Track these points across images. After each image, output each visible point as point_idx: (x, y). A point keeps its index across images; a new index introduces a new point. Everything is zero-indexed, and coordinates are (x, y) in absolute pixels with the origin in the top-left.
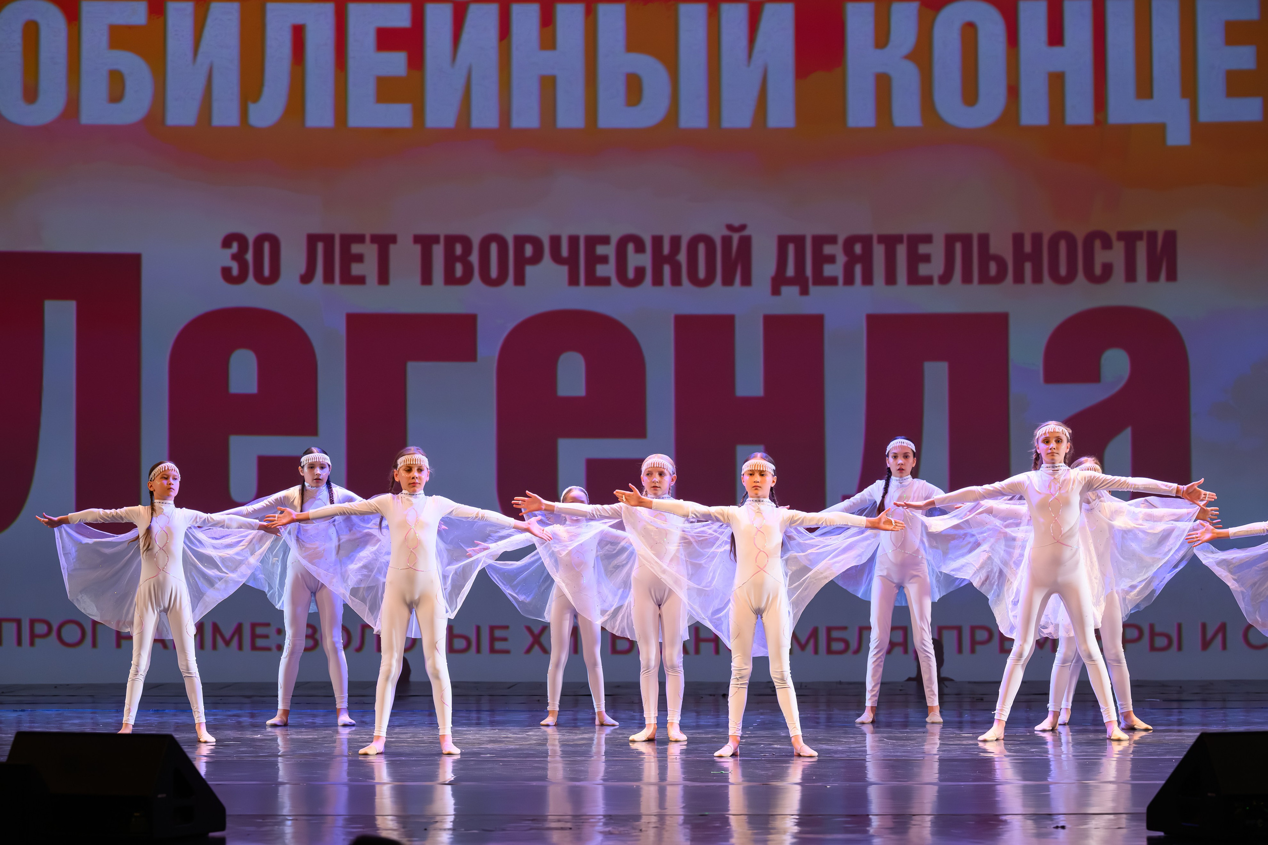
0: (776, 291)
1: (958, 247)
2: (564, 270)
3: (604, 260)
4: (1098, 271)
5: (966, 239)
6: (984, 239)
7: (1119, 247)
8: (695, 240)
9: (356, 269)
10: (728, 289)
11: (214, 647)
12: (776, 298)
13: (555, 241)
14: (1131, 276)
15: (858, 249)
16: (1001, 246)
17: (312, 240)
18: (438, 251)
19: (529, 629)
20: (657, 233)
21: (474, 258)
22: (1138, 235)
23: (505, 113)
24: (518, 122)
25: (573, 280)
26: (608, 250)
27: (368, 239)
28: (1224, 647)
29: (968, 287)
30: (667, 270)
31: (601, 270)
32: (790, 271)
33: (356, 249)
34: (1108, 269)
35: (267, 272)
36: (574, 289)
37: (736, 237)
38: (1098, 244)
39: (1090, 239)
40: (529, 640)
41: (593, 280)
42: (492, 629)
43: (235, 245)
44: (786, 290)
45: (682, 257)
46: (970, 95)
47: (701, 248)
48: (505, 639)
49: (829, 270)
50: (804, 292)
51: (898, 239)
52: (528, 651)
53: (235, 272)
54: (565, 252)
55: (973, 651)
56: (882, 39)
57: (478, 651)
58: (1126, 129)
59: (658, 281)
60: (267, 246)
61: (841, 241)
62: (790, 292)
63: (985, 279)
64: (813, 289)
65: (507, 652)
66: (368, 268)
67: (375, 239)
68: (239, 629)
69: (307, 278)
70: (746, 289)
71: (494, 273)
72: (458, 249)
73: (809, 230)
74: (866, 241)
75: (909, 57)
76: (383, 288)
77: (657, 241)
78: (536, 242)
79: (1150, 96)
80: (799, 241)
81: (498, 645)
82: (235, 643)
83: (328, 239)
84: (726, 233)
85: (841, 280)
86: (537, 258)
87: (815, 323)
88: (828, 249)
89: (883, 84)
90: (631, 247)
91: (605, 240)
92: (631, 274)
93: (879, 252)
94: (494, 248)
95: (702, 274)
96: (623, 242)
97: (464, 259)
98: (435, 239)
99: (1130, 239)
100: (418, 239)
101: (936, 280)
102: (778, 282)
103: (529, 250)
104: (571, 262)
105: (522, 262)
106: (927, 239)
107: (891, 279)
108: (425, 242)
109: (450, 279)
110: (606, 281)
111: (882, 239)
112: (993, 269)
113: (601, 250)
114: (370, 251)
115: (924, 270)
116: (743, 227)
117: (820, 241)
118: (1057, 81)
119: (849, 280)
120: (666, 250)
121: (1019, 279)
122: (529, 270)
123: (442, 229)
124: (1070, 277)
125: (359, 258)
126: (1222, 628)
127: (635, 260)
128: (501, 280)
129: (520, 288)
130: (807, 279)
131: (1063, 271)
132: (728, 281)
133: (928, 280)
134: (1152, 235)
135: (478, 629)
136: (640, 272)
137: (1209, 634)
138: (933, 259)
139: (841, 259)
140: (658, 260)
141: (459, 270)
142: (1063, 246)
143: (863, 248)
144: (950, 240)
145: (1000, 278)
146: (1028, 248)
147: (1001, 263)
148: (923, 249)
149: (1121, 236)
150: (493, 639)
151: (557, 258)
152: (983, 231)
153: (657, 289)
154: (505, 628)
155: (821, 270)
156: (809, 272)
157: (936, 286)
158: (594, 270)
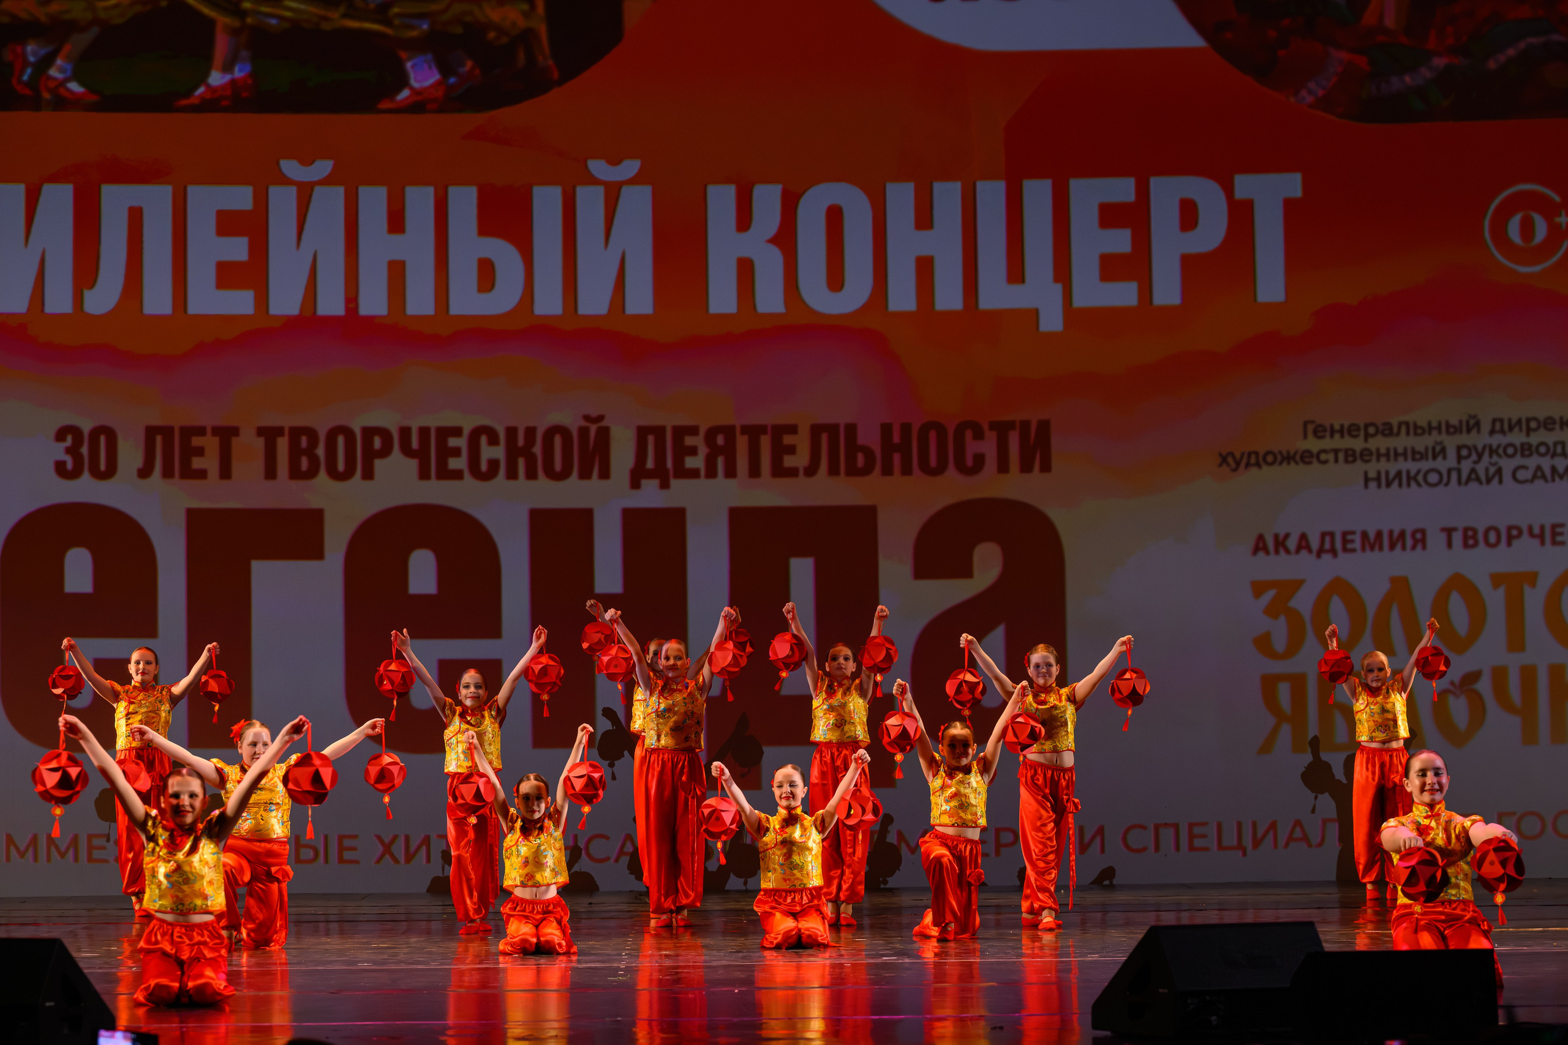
0: (635, 484)
1: (824, 438)
2: (412, 465)
3: (457, 452)
4: (969, 462)
5: (832, 429)
6: (851, 429)
7: (991, 437)
8: (550, 432)
9: (197, 463)
10: (585, 483)
11: (49, 859)
12: (635, 492)
13: (405, 432)
14: (1003, 467)
15: (720, 440)
16: (869, 437)
17: (151, 432)
18: (283, 444)
19: (379, 837)
20: (511, 424)
21: (321, 451)
22: (1011, 425)
23: (352, 301)
24: (365, 310)
25: (424, 475)
26: (460, 442)
27: (209, 431)
28: (1103, 850)
29: (834, 480)
30: (521, 462)
31: (454, 463)
32: (650, 464)
33: (196, 441)
34: (979, 460)
35: (103, 467)
36: (425, 483)
37: (593, 428)
38: (969, 434)
39: (961, 429)
40: (380, 849)
41: (445, 474)
42: (341, 838)
43: (69, 438)
44: (645, 482)
45: (537, 449)
46: (836, 280)
47: (558, 440)
48: (354, 849)
49: (691, 462)
50: (665, 485)
51: (761, 429)
52: (378, 861)
53: (69, 466)
54: (415, 444)
56: (744, 222)
57: (326, 861)
58: (996, 317)
59: (512, 475)
60: (102, 439)
61: (702, 431)
62: (650, 486)
63: (853, 471)
64: (674, 483)
65: (356, 862)
66: (209, 462)
67: (217, 431)
68: (75, 840)
69: (144, 472)
70: (604, 482)
71: (341, 467)
72: (304, 441)
73: (669, 420)
74: (729, 431)
75: (774, 241)
76: (225, 482)
77: (511, 432)
78: (384, 433)
79: (1022, 280)
80: (659, 432)
81: (347, 855)
82: (71, 853)
83: (166, 431)
84: (583, 423)
85: (703, 473)
86: (386, 451)
87: (676, 518)
88: (689, 441)
89: (746, 269)
90: (484, 439)
91: (457, 432)
92: (484, 467)
93: (742, 443)
94: (341, 440)
95: (558, 466)
96: (476, 434)
97: (310, 452)
98: (279, 431)
99: (1002, 429)
100: (261, 431)
101: (801, 472)
102: (637, 476)
103: (377, 443)
104: (421, 455)
105: (370, 456)
106: (793, 429)
107: (755, 471)
108: (269, 434)
109: (295, 473)
110: (457, 475)
111: (745, 430)
112: (860, 461)
113: (453, 442)
114: (211, 444)
115: (789, 461)
116: (601, 418)
117: (680, 432)
118: (925, 267)
119: (711, 473)
120: (521, 442)
121: (887, 471)
122: (378, 463)
123: (288, 421)
124: (939, 470)
125: (200, 452)
126: (1100, 831)
127: (489, 452)
128: (346, 476)
129: (368, 483)
130: (667, 471)
131: (933, 462)
132: (585, 475)
133: (793, 472)
134: (1025, 425)
135: (326, 837)
136: (494, 464)
137: (1087, 838)
138: (798, 449)
139: (703, 451)
140: (513, 453)
141: (304, 464)
142: (932, 435)
143: (726, 440)
144: (816, 430)
145: (866, 471)
146: (896, 439)
147: (868, 453)
148: (788, 440)
149: (993, 426)
150: (341, 849)
151: (407, 451)
152: (850, 420)
153: (512, 482)
154: (355, 837)
155: (682, 462)
156: (669, 464)
157: (802, 478)
158: (446, 463)
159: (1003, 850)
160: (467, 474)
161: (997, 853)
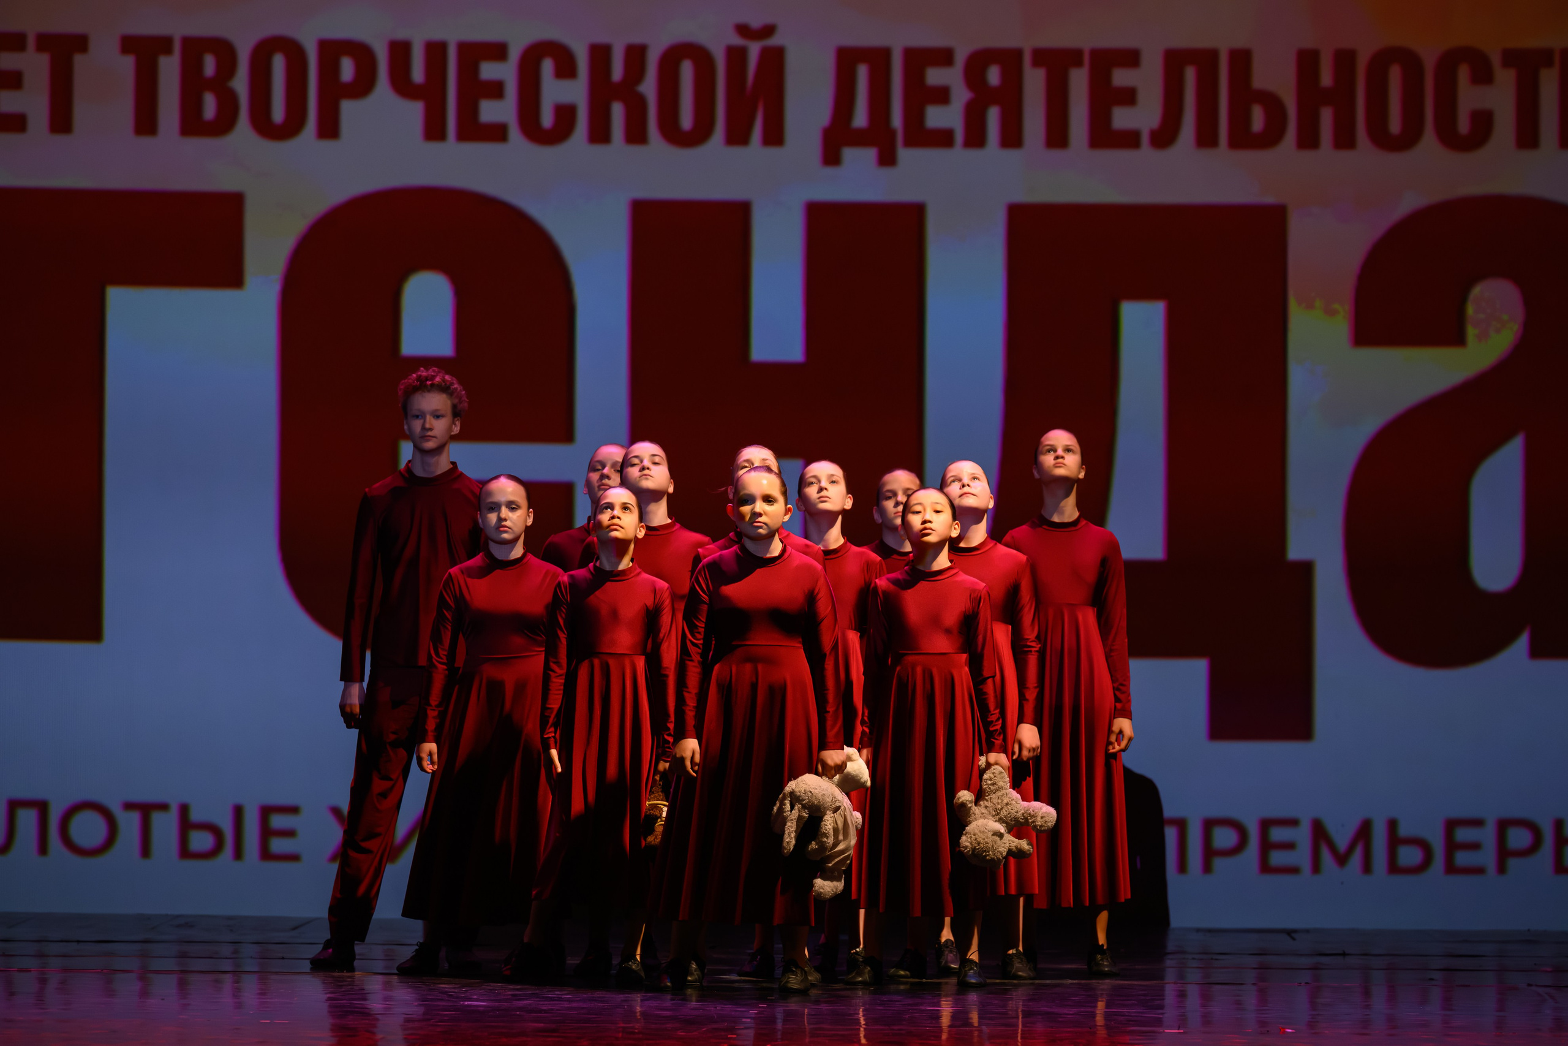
0: (831, 157)
1: (1190, 75)
2: (414, 111)
3: (495, 90)
4: (1463, 126)
5: (1206, 60)
6: (1241, 60)
7: (1505, 79)
8: (674, 55)
9: (10, 102)
10: (737, 151)
12: (830, 171)
13: (400, 51)
14: (1528, 137)
15: (993, 76)
16: (1275, 75)
18: (169, 69)
20: (601, 38)
21: (240, 84)
22: (1544, 57)
25: (434, 131)
26: (504, 72)
27: (31, 42)
29: (1207, 154)
30: (617, 111)
31: (490, 111)
32: (860, 119)
33: (8, 61)
34: (1483, 123)
36: (435, 146)
37: (754, 49)
38: (1463, 74)
39: (1449, 62)
41: (473, 130)
42: (266, 812)
44: (850, 155)
45: (648, 87)
47: (687, 70)
48: (289, 833)
49: (936, 117)
50: (887, 159)
51: (1073, 57)
54: (418, 74)
55: (1207, 868)
57: (238, 854)
59: (599, 134)
61: (960, 59)
62: (859, 159)
63: (1242, 139)
64: (905, 155)
65: (294, 858)
66: (31, 101)
67: (45, 42)
70: (772, 151)
71: (278, 113)
72: (209, 65)
73: (898, 37)
74: (1010, 60)
76: (61, 139)
77: (600, 54)
78: (362, 53)
80: (879, 58)
81: (278, 845)
84: (737, 41)
85: (959, 137)
86: (362, 86)
87: (906, 222)
88: (935, 76)
90: (547, 66)
91: (498, 51)
92: (547, 119)
93: (1034, 82)
94: (278, 63)
95: (686, 120)
96: (533, 56)
97: (221, 85)
98: (163, 44)
99: (1527, 63)
100: (129, 44)
101: (1145, 139)
102: (836, 139)
103: (347, 69)
104: (431, 94)
105: (333, 93)
106: (1131, 58)
107: (1057, 136)
108: (145, 50)
109: (192, 124)
110: (497, 133)
111: (1042, 57)
112: (1258, 120)
113: (489, 71)
114: (35, 67)
115: (1122, 118)
116: (768, 30)
117: (919, 59)
119: (975, 138)
120: (617, 72)
121: (1308, 140)
122: (349, 109)
123: (178, 27)
125: (16, 80)
127: (555, 91)
128: (290, 128)
129: (327, 145)
130: (892, 133)
131: (1395, 125)
132: (737, 136)
133: (1129, 140)
135: (238, 812)
136: (565, 114)
138: (1141, 96)
139: (961, 95)
140: (602, 93)
141: (210, 106)
142: (1395, 75)
143: (1004, 75)
144: (1175, 60)
145: (1270, 138)
146: (1326, 79)
147: (1272, 104)
148: (1121, 78)
149: (1511, 58)
150: (266, 833)
151: (402, 86)
152: (1239, 43)
153: (599, 149)
154: (293, 810)
155: (921, 117)
156: (897, 120)
157: (1146, 152)
158: (475, 111)
159: (1512, 863)
160: (514, 132)
161: (1501, 869)
